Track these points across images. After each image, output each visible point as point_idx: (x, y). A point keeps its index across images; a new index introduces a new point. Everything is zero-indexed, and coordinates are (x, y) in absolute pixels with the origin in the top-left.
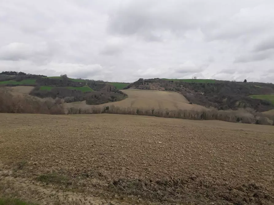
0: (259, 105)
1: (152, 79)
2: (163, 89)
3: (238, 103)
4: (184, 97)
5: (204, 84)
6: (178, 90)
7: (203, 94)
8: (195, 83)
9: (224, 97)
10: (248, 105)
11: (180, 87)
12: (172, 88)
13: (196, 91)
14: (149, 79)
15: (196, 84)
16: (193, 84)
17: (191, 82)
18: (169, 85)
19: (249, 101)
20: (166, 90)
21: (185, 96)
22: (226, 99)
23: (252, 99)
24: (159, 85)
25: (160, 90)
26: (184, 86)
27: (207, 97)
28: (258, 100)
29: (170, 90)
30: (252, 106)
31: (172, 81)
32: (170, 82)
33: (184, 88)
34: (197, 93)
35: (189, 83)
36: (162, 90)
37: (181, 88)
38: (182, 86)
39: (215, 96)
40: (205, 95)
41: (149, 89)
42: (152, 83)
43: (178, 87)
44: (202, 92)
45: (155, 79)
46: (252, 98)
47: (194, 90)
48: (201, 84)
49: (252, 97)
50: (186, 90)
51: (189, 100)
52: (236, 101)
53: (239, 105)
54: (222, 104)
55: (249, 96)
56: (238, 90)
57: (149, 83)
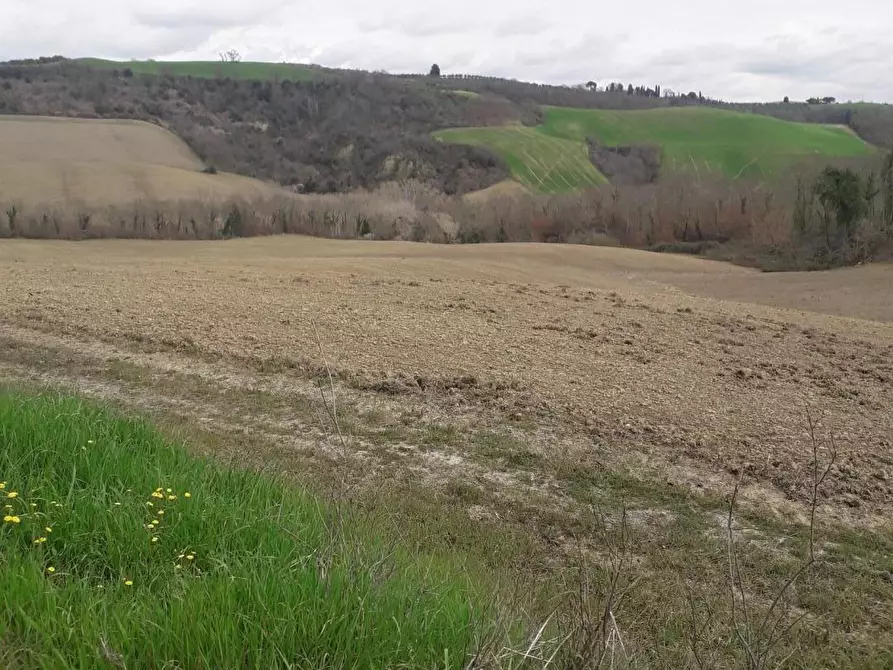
0: (460, 166)
1: (30, 61)
2: (87, 106)
3: (389, 163)
4: (185, 147)
5: (269, 85)
6: (154, 114)
7: (264, 127)
8: (228, 80)
9: (342, 141)
10: (425, 168)
11: (167, 98)
12: (127, 104)
13: (236, 118)
14: (13, 62)
15: (236, 85)
16: (220, 83)
17: (210, 76)
18: (115, 90)
19: (430, 152)
20: (101, 112)
21: (188, 141)
22: (351, 147)
23: (439, 143)
24: (64, 88)
25: (72, 112)
26: (181, 95)
27: (280, 143)
28: (460, 147)
29: (119, 113)
30: (438, 171)
31: (126, 71)
32: (115, 73)
33: (181, 101)
34: (239, 124)
35: (207, 82)
36: (79, 116)
37: (172, 102)
38: (172, 92)
39: (312, 136)
40: (271, 133)
41: (15, 110)
42: (28, 81)
43: (153, 97)
44: (262, 121)
45: (43, 60)
46: (440, 139)
47: (227, 113)
48: (256, 84)
49: (439, 137)
50: (190, 113)
51: (203, 157)
52: (385, 154)
53: (396, 168)
54: (336, 168)
55: (434, 134)
56: (397, 108)
57: (12, 81)
